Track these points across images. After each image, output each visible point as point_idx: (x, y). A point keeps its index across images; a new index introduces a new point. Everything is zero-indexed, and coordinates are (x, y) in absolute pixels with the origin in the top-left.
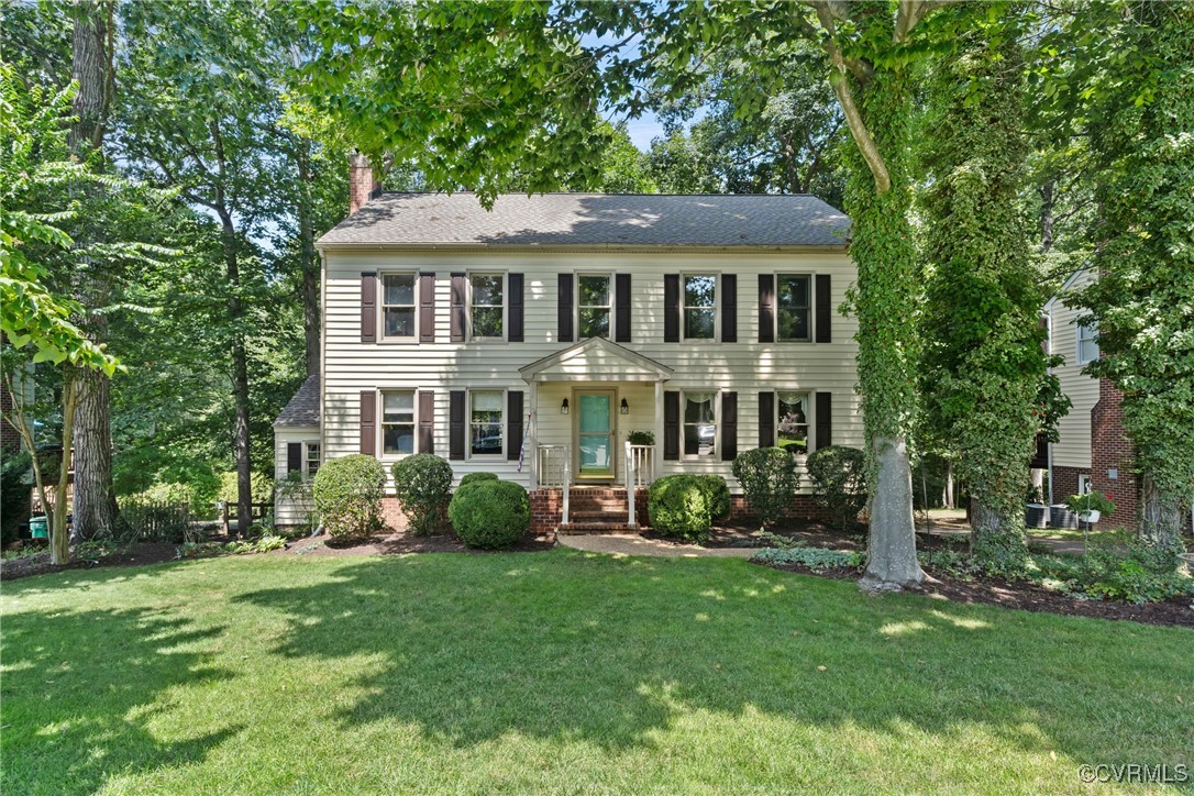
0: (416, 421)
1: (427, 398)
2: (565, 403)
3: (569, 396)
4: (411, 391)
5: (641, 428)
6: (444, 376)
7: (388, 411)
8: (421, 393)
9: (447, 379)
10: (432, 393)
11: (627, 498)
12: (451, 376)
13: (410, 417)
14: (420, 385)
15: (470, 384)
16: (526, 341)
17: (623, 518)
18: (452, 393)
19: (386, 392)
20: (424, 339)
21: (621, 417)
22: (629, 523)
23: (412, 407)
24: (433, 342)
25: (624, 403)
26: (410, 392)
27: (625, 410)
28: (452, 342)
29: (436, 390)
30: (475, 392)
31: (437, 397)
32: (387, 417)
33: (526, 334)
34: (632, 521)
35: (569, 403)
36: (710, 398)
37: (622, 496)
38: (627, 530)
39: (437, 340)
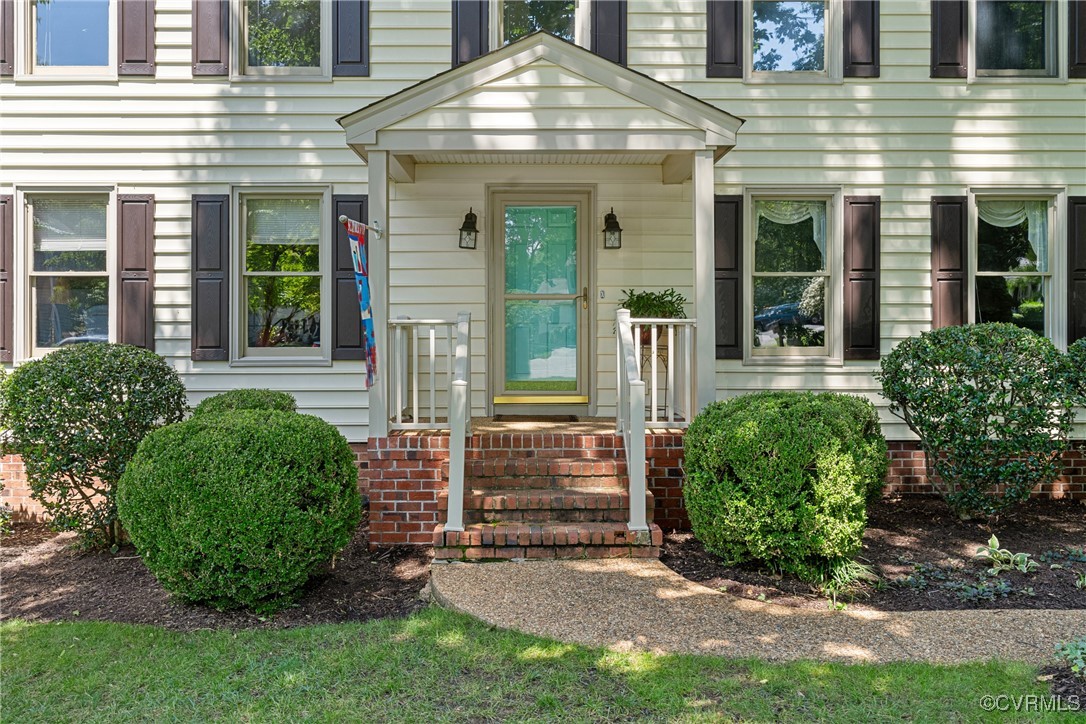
0: (111, 270)
1: (138, 213)
2: (470, 223)
3: (480, 208)
4: (98, 196)
5: (652, 284)
6: (185, 159)
7: (47, 246)
8: (123, 201)
9: (193, 167)
10: (150, 201)
11: (622, 455)
12: (201, 159)
13: (99, 259)
14: (121, 181)
15: (246, 179)
16: (376, 73)
17: (615, 511)
18: (197, 201)
19: (41, 200)
20: (128, 69)
21: (603, 257)
22: (631, 526)
23: (103, 235)
24: (150, 76)
25: (611, 224)
26: (96, 197)
27: (612, 239)
28: (197, 76)
29: (160, 194)
30: (253, 199)
31: (161, 211)
32: (41, 260)
33: (375, 57)
34: (638, 522)
35: (480, 224)
36: (814, 213)
37: (612, 450)
38: (626, 546)
39: (161, 72)
